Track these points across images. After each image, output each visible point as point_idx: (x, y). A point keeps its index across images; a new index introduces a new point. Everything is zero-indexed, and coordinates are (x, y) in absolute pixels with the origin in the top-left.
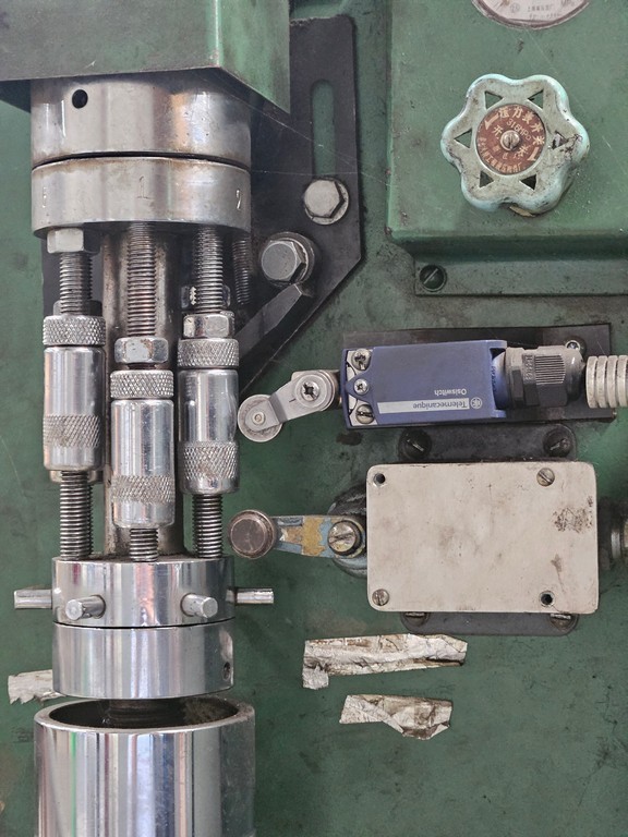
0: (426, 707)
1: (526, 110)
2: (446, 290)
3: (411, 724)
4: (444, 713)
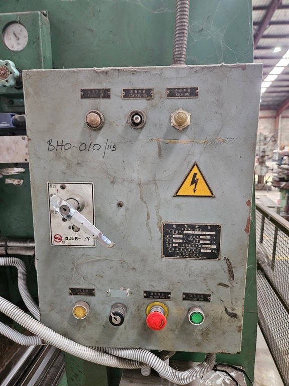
0: (19, 180)
2: (14, 105)
3: (17, 183)
4: (22, 181)
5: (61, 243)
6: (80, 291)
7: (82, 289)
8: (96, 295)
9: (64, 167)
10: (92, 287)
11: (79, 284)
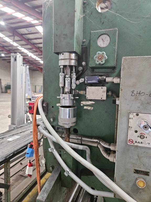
0: (91, 107)
1: (102, 55)
2: (94, 72)
3: (90, 109)
4: (93, 108)
5: (132, 144)
6: (141, 172)
7: (142, 171)
8: (150, 175)
9: (139, 105)
10: (148, 171)
11: (140, 168)
